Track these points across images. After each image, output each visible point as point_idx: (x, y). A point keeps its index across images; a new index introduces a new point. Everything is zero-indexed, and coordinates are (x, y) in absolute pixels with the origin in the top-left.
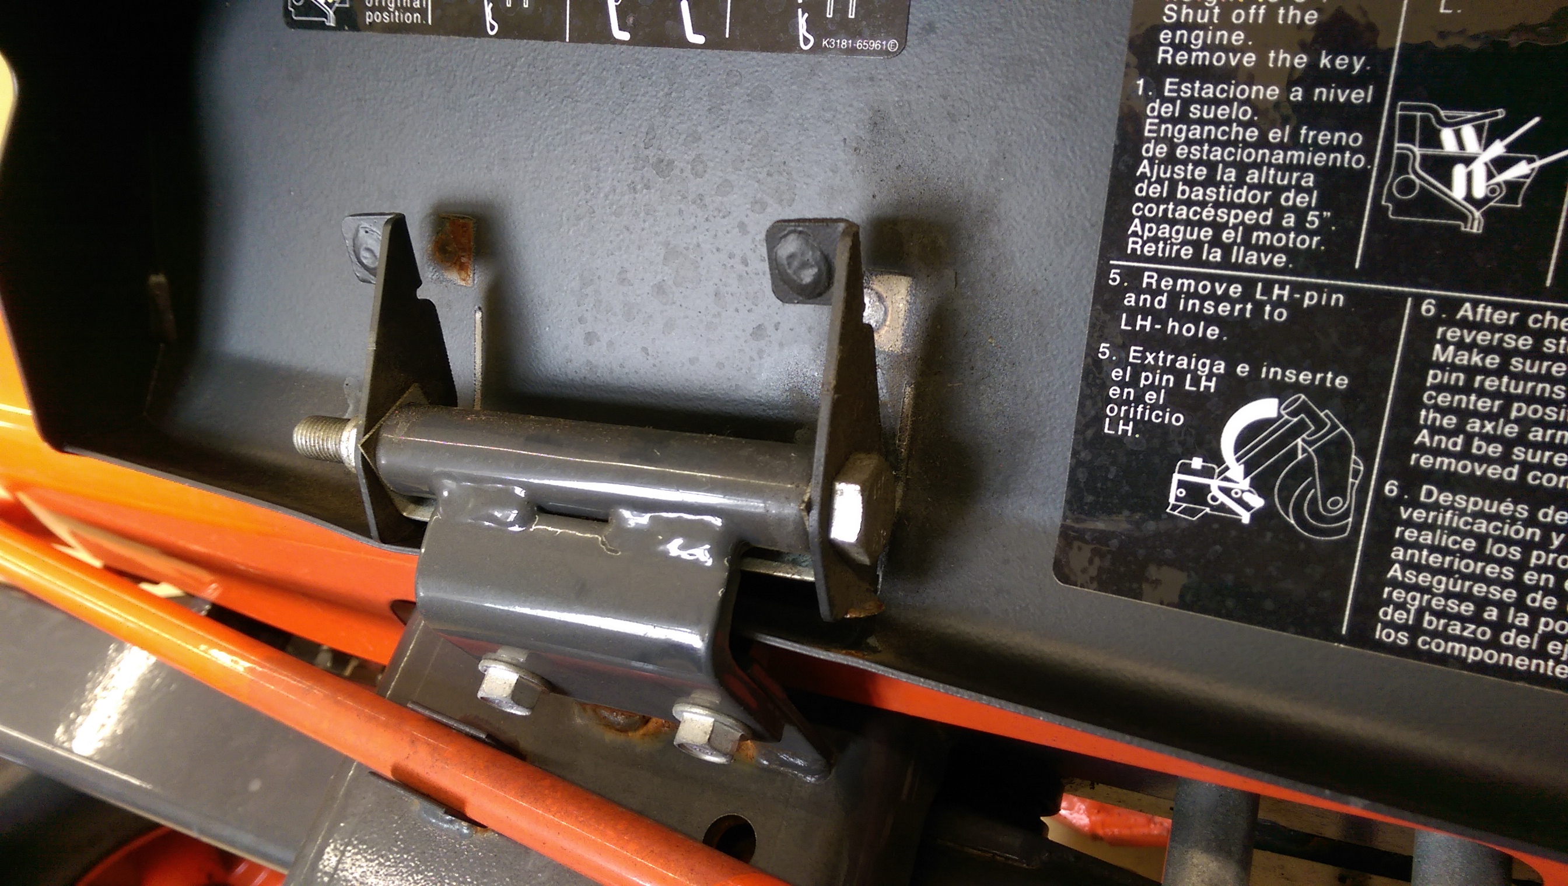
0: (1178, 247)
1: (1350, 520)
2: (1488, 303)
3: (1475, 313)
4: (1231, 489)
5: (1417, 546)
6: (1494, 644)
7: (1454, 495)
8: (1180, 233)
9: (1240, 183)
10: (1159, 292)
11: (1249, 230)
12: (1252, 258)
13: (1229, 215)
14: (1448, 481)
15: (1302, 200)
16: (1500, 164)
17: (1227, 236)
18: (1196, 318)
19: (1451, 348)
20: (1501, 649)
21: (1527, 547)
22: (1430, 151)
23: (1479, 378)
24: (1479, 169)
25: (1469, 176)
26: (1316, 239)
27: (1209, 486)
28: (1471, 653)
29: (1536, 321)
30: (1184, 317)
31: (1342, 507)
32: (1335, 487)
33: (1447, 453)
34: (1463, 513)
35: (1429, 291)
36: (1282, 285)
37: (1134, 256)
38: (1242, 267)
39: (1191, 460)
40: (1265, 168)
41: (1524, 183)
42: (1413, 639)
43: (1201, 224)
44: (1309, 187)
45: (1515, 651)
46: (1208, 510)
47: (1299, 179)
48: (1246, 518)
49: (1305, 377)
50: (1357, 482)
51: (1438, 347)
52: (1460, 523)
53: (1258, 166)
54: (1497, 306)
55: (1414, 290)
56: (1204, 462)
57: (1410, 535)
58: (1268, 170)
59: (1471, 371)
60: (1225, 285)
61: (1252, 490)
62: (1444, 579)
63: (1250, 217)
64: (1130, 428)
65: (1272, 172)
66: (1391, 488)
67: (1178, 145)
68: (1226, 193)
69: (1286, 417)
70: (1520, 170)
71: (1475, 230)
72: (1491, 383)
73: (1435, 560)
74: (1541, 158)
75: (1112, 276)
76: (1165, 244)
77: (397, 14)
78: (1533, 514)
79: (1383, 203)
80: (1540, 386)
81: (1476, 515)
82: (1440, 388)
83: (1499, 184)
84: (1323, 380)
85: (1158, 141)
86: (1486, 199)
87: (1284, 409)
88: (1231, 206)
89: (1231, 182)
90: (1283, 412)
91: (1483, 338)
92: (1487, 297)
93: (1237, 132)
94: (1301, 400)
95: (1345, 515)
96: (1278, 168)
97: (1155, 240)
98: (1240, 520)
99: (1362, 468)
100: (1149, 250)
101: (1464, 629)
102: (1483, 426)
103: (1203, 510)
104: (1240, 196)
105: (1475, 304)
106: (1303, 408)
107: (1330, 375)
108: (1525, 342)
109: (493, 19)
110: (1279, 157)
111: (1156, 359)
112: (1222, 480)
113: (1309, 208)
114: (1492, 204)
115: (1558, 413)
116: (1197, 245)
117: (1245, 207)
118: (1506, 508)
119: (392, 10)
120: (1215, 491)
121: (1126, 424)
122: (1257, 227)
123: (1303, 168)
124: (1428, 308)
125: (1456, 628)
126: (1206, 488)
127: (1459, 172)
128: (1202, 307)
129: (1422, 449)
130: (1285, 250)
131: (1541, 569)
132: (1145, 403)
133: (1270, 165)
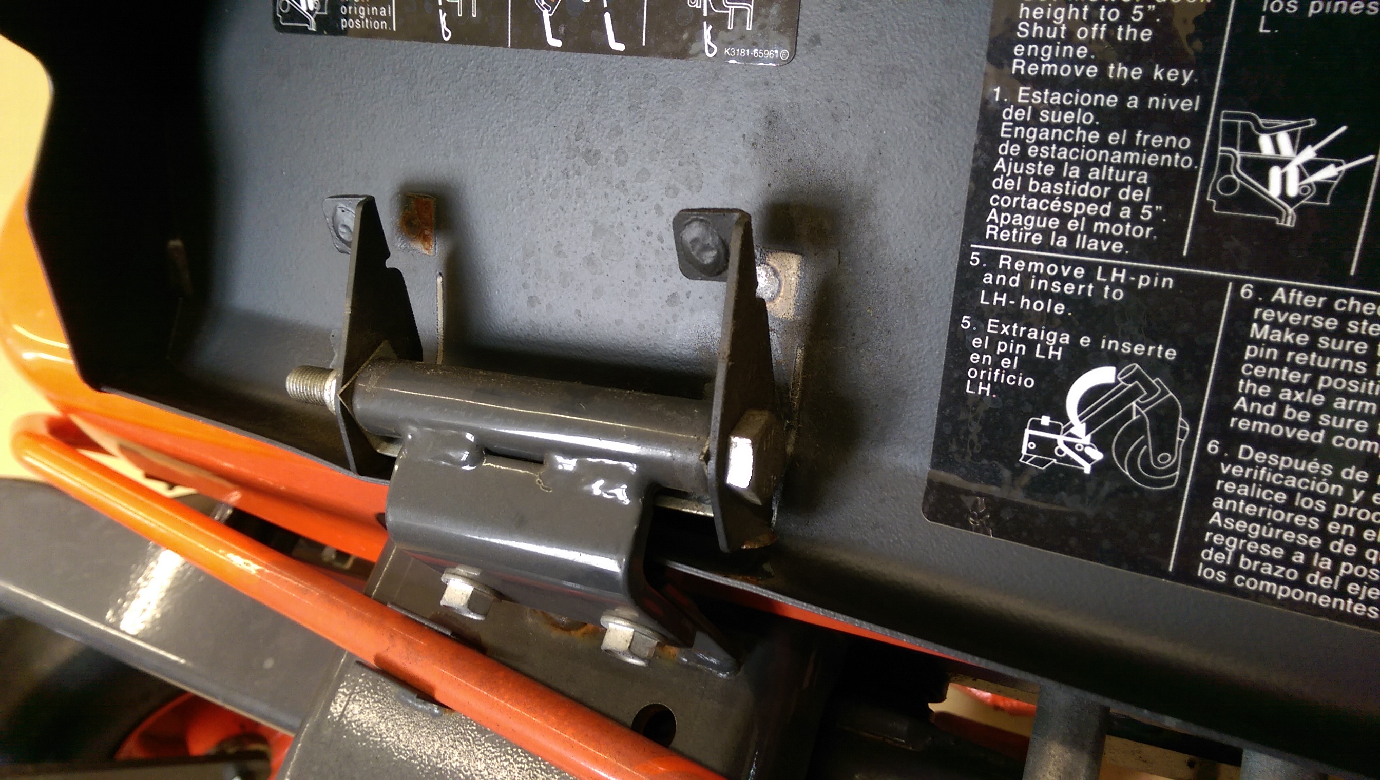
0: (1030, 234)
1: (1177, 473)
2: (1299, 289)
3: (1287, 297)
4: (1075, 444)
5: (1235, 497)
6: (1300, 584)
7: (1268, 454)
8: (1031, 222)
9: (1083, 179)
10: (1014, 273)
11: (1091, 220)
12: (1094, 245)
13: (1073, 207)
14: (1264, 443)
15: (1137, 196)
16: (1311, 167)
17: (1072, 225)
18: (1045, 295)
19: (1267, 327)
20: (1307, 588)
21: (1331, 500)
22: (1250, 155)
23: (1290, 354)
24: (1292, 171)
25: (1284, 177)
26: (1149, 229)
27: (1056, 440)
28: (1282, 593)
29: (1341, 305)
30: (1034, 295)
31: (1170, 461)
32: (1165, 443)
33: (1262, 418)
34: (1275, 470)
35: (1247, 277)
36: (1120, 269)
37: (991, 241)
38: (1085, 252)
39: (1040, 418)
40: (1105, 167)
41: (1331, 184)
42: (1230, 577)
43: (1050, 214)
44: (1143, 183)
45: (1319, 590)
46: (1055, 461)
47: (1135, 177)
48: (1087, 468)
49: (1139, 349)
50: (1184, 441)
51: (1255, 326)
52: (1273, 478)
53: (1098, 165)
54: (1307, 291)
55: (1234, 276)
56: (1051, 419)
57: (1229, 487)
58: (1108, 168)
59: (1284, 347)
60: (1070, 268)
61: (1093, 445)
62: (1258, 526)
63: (1091, 209)
64: (988, 389)
65: (1111, 170)
66: (1213, 446)
67: (1030, 145)
68: (1071, 188)
69: (1123, 383)
70: (1329, 172)
71: (1288, 225)
72: (1301, 358)
73: (1250, 509)
74: (1348, 162)
75: (972, 258)
76: (1019, 231)
77: (367, 21)
78: (1337, 472)
79: (1208, 199)
80: (1344, 362)
81: (1286, 472)
82: (1256, 361)
83: (1310, 185)
84: (1155, 351)
85: (1013, 141)
86: (1299, 198)
87: (1121, 376)
88: (1075, 199)
89: (1076, 179)
90: (1120, 379)
91: (1294, 318)
92: (1298, 283)
93: (1081, 135)
94: (1135, 369)
95: (1173, 469)
96: (1116, 166)
97: (1010, 227)
98: (1083, 470)
99: (1188, 429)
100: (1004, 236)
101: (1275, 570)
102: (1293, 396)
103: (1050, 461)
104: (1083, 191)
105: (1288, 289)
106: (1137, 376)
107: (1160, 348)
108: (1331, 323)
109: (447, 26)
110: (1117, 157)
111: (1010, 330)
112: (1067, 435)
113: (1143, 202)
114: (1303, 202)
115: (1360, 386)
116: (1046, 232)
117: (1088, 200)
118: (1313, 466)
119: (363, 18)
120: (1061, 445)
121: (985, 385)
122: (1098, 218)
123: (1139, 168)
124: (1246, 292)
125: (1268, 569)
126: (1054, 443)
127: (1275, 173)
128: (1050, 286)
129: (1241, 414)
130: (1122, 238)
131: (1343, 520)
132: (1002, 368)
133: (1109, 164)
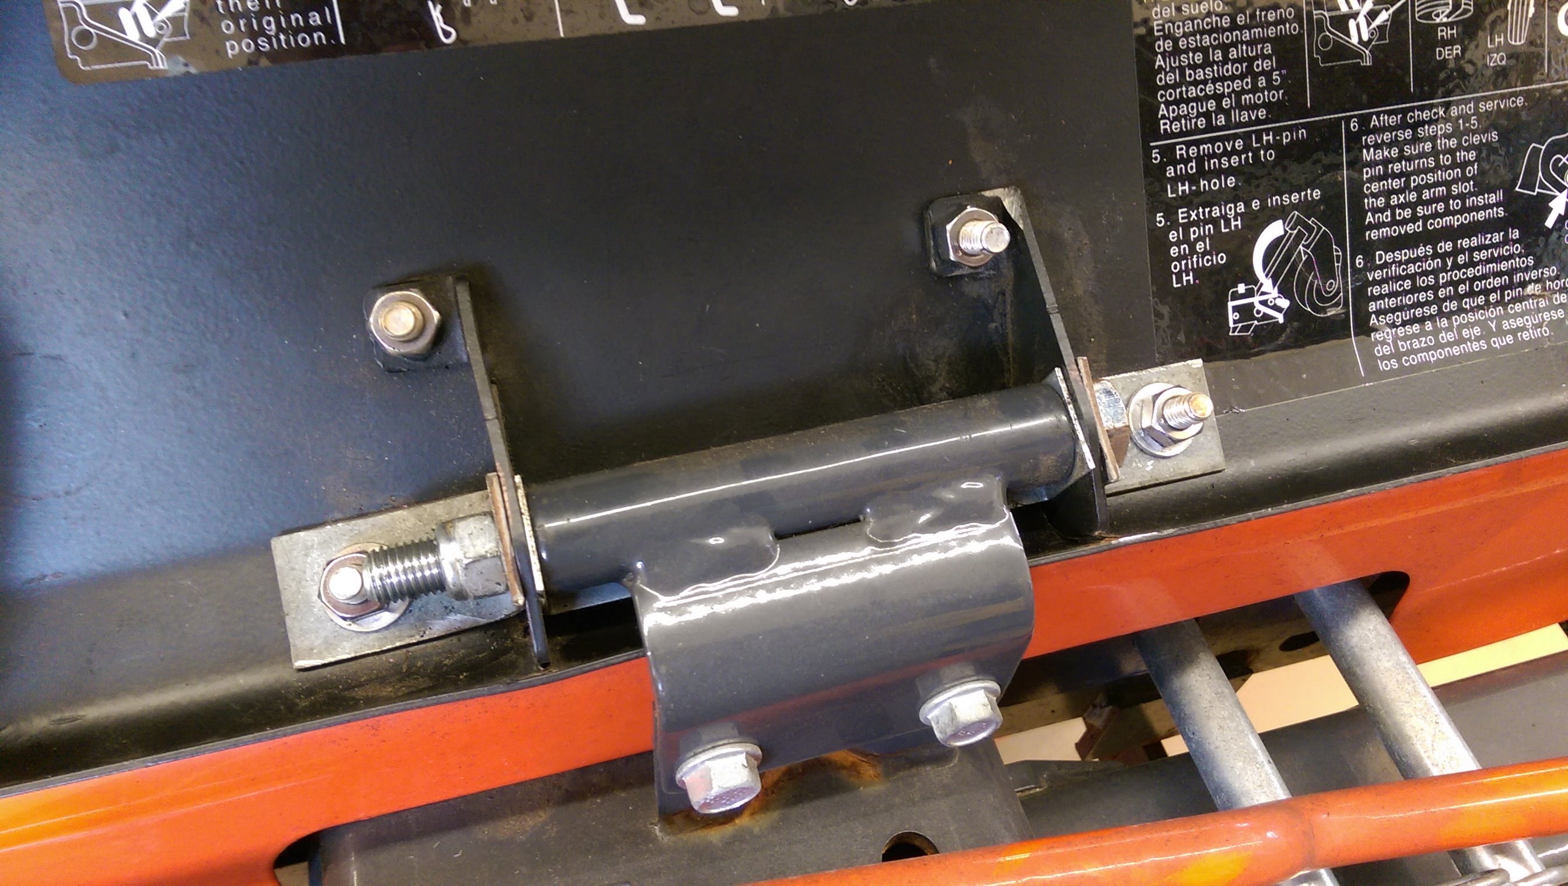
0: (1195, 120)
1: (1342, 294)
2: (1385, 112)
3: (1379, 121)
4: (1267, 300)
5: (1381, 297)
6: (1439, 346)
7: (1393, 253)
8: (1193, 109)
9: (1226, 60)
10: (1189, 159)
11: (1239, 94)
12: (1245, 117)
13: (1223, 87)
14: (1393, 244)
15: (1267, 65)
16: (1372, 15)
17: (1226, 103)
18: (1218, 173)
19: (1372, 150)
20: (1443, 346)
21: (1435, 272)
22: (1334, 13)
23: (1390, 166)
24: (1362, 20)
25: (1358, 26)
26: (1281, 92)
27: (1253, 303)
28: (1433, 356)
29: (1411, 117)
30: (1209, 175)
31: (1335, 286)
32: (1328, 273)
33: (1384, 225)
34: (1400, 263)
35: (1352, 113)
36: (1267, 131)
37: (1168, 135)
38: (1240, 125)
39: (1237, 287)
40: (1239, 46)
41: (1387, 25)
42: (1399, 361)
43: (1207, 98)
44: (1270, 54)
45: (1450, 344)
46: (1256, 322)
47: (1262, 49)
48: (1280, 318)
49: (1295, 197)
50: (1340, 264)
51: (1365, 151)
52: (1400, 271)
53: (1234, 44)
54: (1390, 113)
55: (1344, 115)
56: (1246, 285)
57: (1376, 290)
58: (1242, 46)
59: (1386, 162)
60: (1231, 143)
61: (1280, 295)
62: (1400, 314)
63: (1237, 85)
64: (1191, 278)
65: (1244, 47)
66: (1359, 261)
67: (1179, 38)
68: (1218, 70)
69: (1289, 231)
70: (1383, 17)
71: (1368, 64)
72: (1397, 167)
73: (1392, 302)
74: (1392, 5)
75: (1154, 156)
76: (1186, 120)
77: (282, 37)
78: (1434, 249)
79: (1315, 56)
80: (1421, 161)
81: (1407, 262)
82: (1371, 180)
83: (1374, 29)
84: (1306, 195)
85: (1165, 37)
86: (1370, 40)
87: (1287, 226)
88: (1222, 79)
89: (1220, 61)
90: (1287, 229)
91: (1387, 137)
92: (1383, 109)
93: (1217, 21)
94: (1295, 216)
95: (1338, 293)
96: (1247, 43)
97: (1178, 118)
98: (1278, 321)
99: (1340, 254)
100: (1176, 127)
101: (1420, 342)
102: (1399, 199)
103: (1253, 324)
104: (1227, 71)
105: (1378, 114)
106: (1299, 222)
107: (1309, 191)
108: (1408, 134)
110: (1246, 35)
111: (1197, 215)
112: (1261, 295)
113: (1273, 70)
114: (1373, 43)
115: (1434, 177)
116: (1207, 115)
117: (1233, 78)
118: (1421, 251)
119: (272, 33)
120: (1258, 306)
121: (1188, 275)
122: (1244, 92)
123: (1264, 40)
124: (1354, 125)
125: (1416, 345)
126: (1251, 306)
127: (1352, 23)
128: (1220, 163)
129: (1371, 227)
130: (1264, 105)
131: (1445, 286)
132: (1198, 253)
133: (1242, 42)
